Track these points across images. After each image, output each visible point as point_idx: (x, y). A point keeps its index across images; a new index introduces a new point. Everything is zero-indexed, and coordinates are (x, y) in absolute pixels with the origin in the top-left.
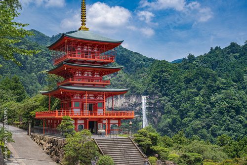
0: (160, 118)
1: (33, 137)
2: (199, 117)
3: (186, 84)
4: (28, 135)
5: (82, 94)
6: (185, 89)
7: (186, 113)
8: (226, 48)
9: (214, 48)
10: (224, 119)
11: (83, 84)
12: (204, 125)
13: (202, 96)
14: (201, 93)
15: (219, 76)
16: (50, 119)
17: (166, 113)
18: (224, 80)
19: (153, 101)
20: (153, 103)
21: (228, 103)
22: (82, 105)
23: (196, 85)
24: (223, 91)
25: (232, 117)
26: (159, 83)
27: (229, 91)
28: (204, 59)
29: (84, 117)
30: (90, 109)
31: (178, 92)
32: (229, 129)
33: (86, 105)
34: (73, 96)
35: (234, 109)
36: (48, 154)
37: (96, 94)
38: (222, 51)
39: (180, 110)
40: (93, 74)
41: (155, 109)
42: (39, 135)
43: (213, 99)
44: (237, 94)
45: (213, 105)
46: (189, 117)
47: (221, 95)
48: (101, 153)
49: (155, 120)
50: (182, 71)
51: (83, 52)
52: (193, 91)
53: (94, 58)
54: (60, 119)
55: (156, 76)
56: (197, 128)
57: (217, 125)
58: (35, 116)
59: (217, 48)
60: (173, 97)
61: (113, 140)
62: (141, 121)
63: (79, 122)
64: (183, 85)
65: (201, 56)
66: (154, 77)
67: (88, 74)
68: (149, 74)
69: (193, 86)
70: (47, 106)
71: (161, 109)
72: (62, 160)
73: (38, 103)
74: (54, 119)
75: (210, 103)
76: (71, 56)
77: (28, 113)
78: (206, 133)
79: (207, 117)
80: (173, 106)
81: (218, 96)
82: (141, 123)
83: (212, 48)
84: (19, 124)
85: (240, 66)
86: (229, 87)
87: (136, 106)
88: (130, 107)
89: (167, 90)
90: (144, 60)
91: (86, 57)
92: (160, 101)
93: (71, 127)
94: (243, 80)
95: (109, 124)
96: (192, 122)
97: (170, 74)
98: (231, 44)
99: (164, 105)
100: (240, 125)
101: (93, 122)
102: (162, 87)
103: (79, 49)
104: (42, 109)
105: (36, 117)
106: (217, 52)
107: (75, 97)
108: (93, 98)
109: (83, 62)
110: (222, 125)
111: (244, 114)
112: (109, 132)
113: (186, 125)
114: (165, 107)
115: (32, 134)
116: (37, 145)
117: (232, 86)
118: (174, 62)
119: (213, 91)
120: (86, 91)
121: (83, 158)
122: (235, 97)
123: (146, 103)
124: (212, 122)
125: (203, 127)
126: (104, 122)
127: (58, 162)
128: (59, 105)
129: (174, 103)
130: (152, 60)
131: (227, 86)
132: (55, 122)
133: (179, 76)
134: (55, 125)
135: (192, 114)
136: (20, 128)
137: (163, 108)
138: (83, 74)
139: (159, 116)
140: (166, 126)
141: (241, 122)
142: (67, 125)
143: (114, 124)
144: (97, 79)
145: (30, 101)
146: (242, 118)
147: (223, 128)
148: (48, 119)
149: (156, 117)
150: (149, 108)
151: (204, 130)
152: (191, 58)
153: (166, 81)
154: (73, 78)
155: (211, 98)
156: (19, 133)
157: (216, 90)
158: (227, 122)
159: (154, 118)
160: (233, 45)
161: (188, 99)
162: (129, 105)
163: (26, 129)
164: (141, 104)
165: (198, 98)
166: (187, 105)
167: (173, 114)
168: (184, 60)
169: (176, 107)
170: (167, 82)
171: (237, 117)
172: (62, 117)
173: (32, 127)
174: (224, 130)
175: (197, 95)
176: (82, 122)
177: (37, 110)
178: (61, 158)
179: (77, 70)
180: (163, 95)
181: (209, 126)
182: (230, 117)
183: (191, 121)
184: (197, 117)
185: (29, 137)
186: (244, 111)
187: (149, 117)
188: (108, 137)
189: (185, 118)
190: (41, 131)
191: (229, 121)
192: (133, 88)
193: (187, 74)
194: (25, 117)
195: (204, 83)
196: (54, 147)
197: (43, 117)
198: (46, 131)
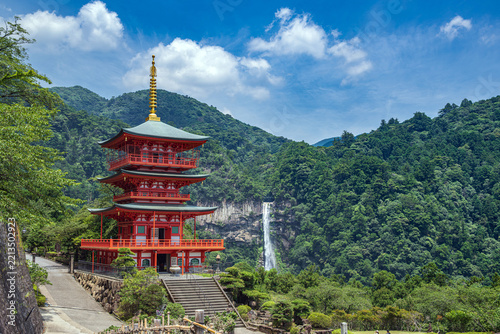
0: (293, 241)
1: (77, 276)
2: (359, 239)
3: (338, 183)
4: (69, 272)
5: (149, 214)
6: (336, 192)
7: (337, 232)
8: (406, 122)
9: (387, 122)
10: (399, 243)
11: (151, 200)
12: (367, 252)
13: (365, 204)
14: (363, 199)
15: (394, 170)
16: (103, 251)
17: (304, 232)
18: (401, 177)
19: (282, 212)
20: (281, 216)
21: (408, 216)
22: (149, 231)
23: (355, 184)
24: (400, 195)
25: (413, 240)
26: (293, 181)
27: (409, 195)
28: (369, 140)
29: (150, 248)
30: (161, 237)
31: (324, 197)
32: (408, 261)
33: (155, 230)
34: (135, 218)
35: (417, 225)
36: (98, 300)
37: (169, 215)
38: (400, 127)
39: (327, 227)
40: (165, 186)
41: (285, 225)
42: (85, 274)
43: (382, 208)
44: (423, 201)
45: (382, 218)
46: (341, 238)
47: (395, 203)
48: (171, 300)
49: (286, 244)
50: (331, 160)
51: (150, 153)
52: (348, 194)
53: (166, 162)
54: (116, 252)
55: (287, 170)
56: (354, 257)
57: (388, 253)
58: (80, 244)
59: (392, 121)
60: (315, 205)
61: (190, 282)
62: (262, 244)
63: (143, 255)
64: (333, 185)
65: (365, 134)
66: (284, 170)
67: (158, 185)
68: (276, 166)
69: (349, 187)
70: (98, 230)
71: (296, 225)
72: (116, 309)
73: (85, 225)
74: (107, 251)
75: (378, 216)
76: (133, 160)
77: (70, 240)
78: (370, 266)
79: (372, 240)
80: (316, 220)
81: (391, 203)
82: (261, 248)
83: (383, 121)
84: (56, 256)
85: (429, 153)
86: (410, 188)
87: (254, 220)
88: (243, 222)
89: (305, 193)
90: (269, 140)
91: (155, 161)
92: (293, 212)
93: (131, 264)
94: (433, 176)
95: (187, 257)
96: (348, 247)
97: (310, 166)
98: (416, 114)
99: (300, 218)
100: (426, 252)
101: (165, 255)
102: (297, 188)
103: (146, 149)
104: (91, 233)
105: (82, 247)
106: (393, 127)
107: (139, 220)
108: (164, 220)
109: (151, 168)
110: (396, 253)
111: (434, 234)
112: (187, 269)
113: (336, 253)
114: (302, 222)
115: (75, 271)
116: (83, 289)
117: (415, 186)
118: (319, 145)
119: (383, 196)
120: (153, 210)
121: (145, 307)
122: (419, 206)
123: (271, 215)
124: (381, 248)
125: (365, 256)
126: (180, 255)
127: (111, 313)
128: (115, 228)
129: (317, 214)
130: (282, 140)
131: (407, 187)
132: (110, 254)
133: (327, 169)
134: (109, 259)
135: (347, 234)
136: (58, 261)
137: (298, 224)
138: (150, 185)
139: (292, 236)
140: (304, 255)
141: (428, 247)
142: (126, 260)
143: (195, 258)
144: (171, 192)
145: (73, 222)
146: (430, 240)
147: (399, 257)
148: (99, 250)
149: (286, 239)
150: (276, 223)
151: (367, 263)
152: (348, 138)
153: (304, 178)
154: (136, 192)
155: (379, 208)
156: (55, 270)
157: (387, 194)
158: (406, 247)
159: (283, 241)
160: (419, 117)
161: (341, 208)
162: (241, 218)
163: (66, 264)
164: (261, 216)
165: (356, 207)
166: (339, 219)
167: (315, 234)
168: (335, 141)
169: (320, 222)
170: (304, 180)
171: (422, 239)
172: (119, 248)
173: (76, 260)
174: (400, 261)
175: (356, 202)
176: (149, 255)
177: (83, 235)
178: (115, 307)
179: (143, 180)
180: (299, 202)
181: (375, 255)
182: (410, 239)
183: (345, 246)
184: (355, 238)
185: (71, 276)
186: (434, 230)
187: (274, 239)
188: (183, 277)
189: (336, 242)
190: (89, 268)
191: (409, 246)
192: (247, 189)
193: (340, 165)
194: (64, 245)
195: (368, 182)
196: (107, 291)
197: (91, 247)
198: (96, 267)
